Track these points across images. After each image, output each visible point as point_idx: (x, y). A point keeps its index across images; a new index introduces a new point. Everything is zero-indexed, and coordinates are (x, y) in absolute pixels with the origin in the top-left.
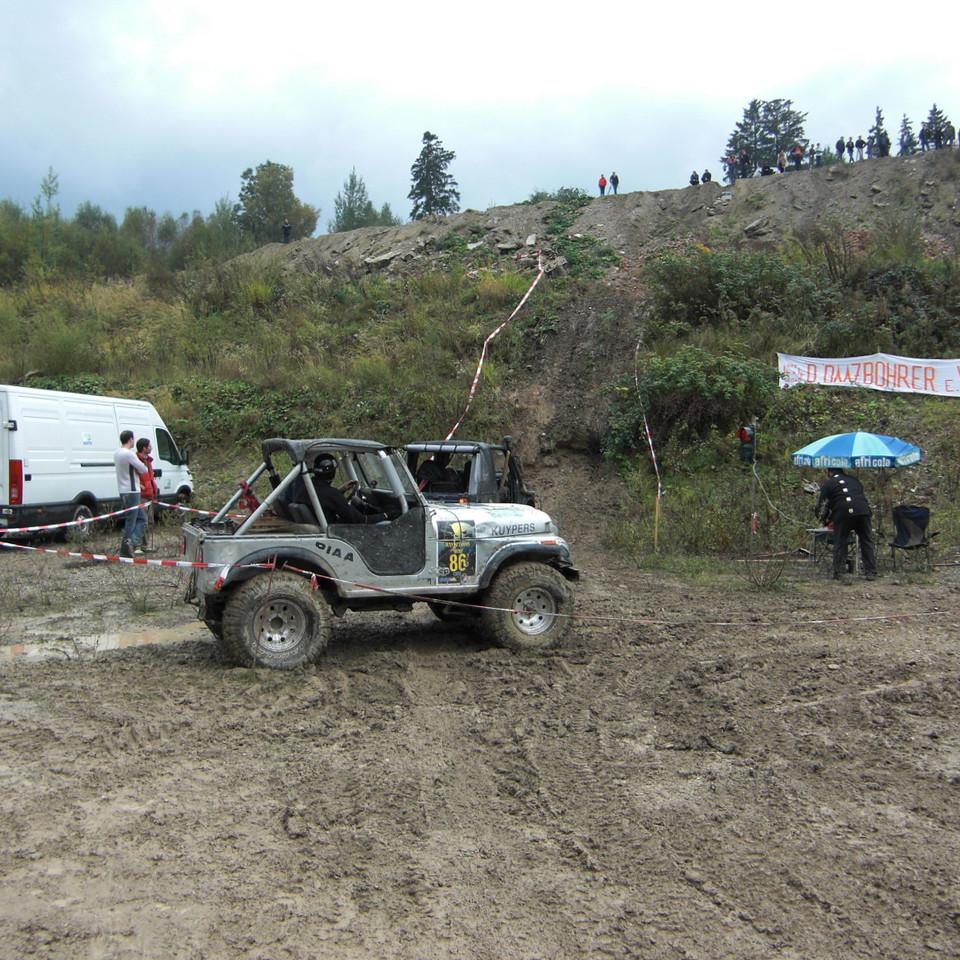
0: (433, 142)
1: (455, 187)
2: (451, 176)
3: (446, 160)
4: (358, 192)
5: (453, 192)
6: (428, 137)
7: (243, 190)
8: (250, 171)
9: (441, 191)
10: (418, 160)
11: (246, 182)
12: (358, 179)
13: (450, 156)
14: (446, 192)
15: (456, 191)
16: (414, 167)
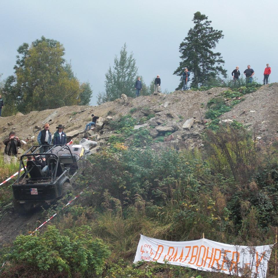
0: (203, 22)
1: (221, 64)
2: (218, 54)
3: (214, 39)
4: (128, 67)
5: (220, 69)
6: (198, 17)
7: (18, 63)
8: (26, 46)
9: (208, 68)
10: (187, 38)
11: (21, 56)
12: (128, 56)
13: (218, 35)
14: (213, 69)
15: (223, 68)
16: (182, 45)
